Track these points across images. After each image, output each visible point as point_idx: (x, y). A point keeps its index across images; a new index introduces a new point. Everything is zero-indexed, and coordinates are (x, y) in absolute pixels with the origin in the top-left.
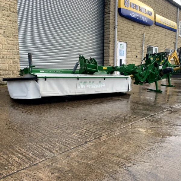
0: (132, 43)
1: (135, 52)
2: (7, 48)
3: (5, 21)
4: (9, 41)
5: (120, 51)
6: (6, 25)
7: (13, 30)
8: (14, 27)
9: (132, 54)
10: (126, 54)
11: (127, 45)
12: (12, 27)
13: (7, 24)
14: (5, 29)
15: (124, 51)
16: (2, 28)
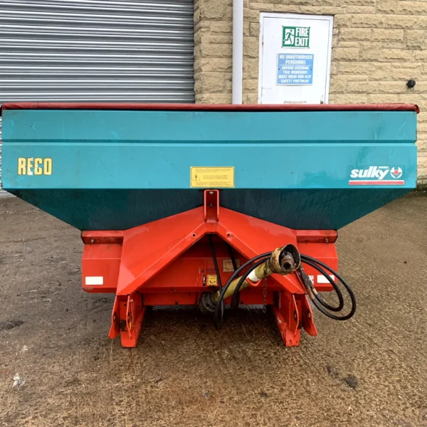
0: (380, 16)
1: (396, 64)
5: (281, 62)
9: (379, 74)
10: (332, 75)
11: (338, 26)
15: (310, 63)
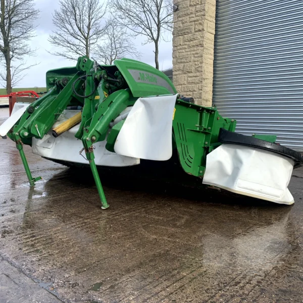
2: (186, 90)
3: (187, 50)
4: (189, 79)
6: (187, 55)
7: (196, 59)
8: (197, 54)
12: (196, 55)
13: (189, 53)
14: (185, 61)
16: (183, 61)
